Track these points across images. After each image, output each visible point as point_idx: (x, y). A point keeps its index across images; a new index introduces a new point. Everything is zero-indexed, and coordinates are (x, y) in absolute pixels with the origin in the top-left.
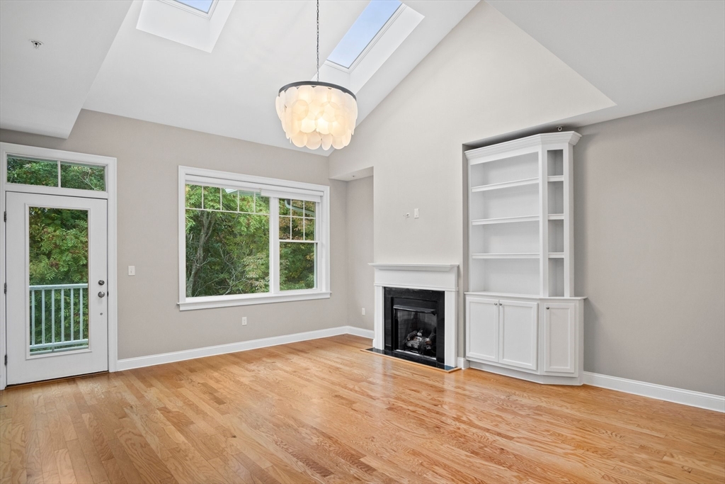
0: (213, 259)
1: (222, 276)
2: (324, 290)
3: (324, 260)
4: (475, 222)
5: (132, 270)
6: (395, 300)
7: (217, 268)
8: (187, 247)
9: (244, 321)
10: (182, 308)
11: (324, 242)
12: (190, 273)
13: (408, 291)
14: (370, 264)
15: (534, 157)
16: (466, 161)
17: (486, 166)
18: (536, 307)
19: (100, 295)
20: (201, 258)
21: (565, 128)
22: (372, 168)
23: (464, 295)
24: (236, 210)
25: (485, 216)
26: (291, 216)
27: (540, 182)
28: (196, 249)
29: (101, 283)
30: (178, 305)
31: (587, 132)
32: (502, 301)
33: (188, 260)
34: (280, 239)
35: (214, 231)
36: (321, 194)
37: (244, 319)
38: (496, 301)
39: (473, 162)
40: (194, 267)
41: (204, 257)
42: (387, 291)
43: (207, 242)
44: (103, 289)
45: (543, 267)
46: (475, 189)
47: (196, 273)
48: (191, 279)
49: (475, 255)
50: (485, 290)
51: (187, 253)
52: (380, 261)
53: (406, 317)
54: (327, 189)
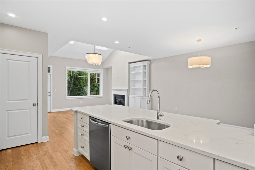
0: (76, 87)
1: (78, 92)
2: (101, 95)
3: (101, 88)
4: (131, 80)
5: (56, 90)
6: (116, 97)
7: (77, 90)
8: (68, 83)
9: (81, 102)
10: (66, 99)
11: (101, 83)
12: (69, 91)
13: (119, 95)
14: (111, 89)
15: (140, 66)
16: (129, 66)
17: (135, 67)
18: (140, 98)
19: (49, 95)
20: (72, 87)
21: (147, 60)
22: (112, 66)
23: (129, 96)
24: (79, 76)
25: (135, 78)
26: (93, 77)
27: (142, 72)
28: (71, 84)
29: (49, 93)
30: (66, 98)
31: (151, 61)
32: (135, 97)
33: (68, 87)
34: (90, 82)
35: (76, 79)
36: (101, 71)
37: (81, 101)
38: (134, 97)
39: (131, 66)
40: (70, 90)
41: (73, 87)
42: (114, 95)
43: (74, 82)
44: (49, 94)
45: (142, 89)
46: (131, 72)
47: (71, 92)
48: (69, 93)
49: (131, 87)
50: (134, 95)
51: (68, 85)
52: (113, 88)
53: (118, 101)
54: (102, 70)
